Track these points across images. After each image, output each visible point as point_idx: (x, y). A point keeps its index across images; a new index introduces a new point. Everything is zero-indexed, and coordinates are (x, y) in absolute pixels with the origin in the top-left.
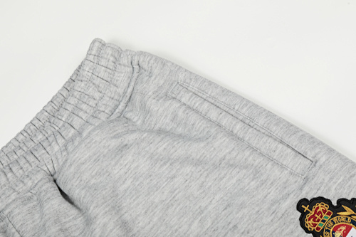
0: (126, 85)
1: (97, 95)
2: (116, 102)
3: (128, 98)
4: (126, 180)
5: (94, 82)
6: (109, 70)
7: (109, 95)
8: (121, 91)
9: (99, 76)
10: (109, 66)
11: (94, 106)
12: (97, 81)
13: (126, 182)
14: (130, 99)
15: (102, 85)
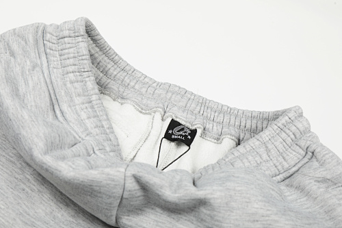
0: (293, 163)
1: (265, 156)
2: (277, 171)
3: (289, 175)
4: (257, 221)
5: (268, 145)
6: (284, 143)
7: (275, 162)
8: (286, 166)
9: (275, 143)
10: (286, 141)
11: (259, 162)
12: (270, 146)
13: (256, 223)
14: (290, 176)
15: (274, 152)
